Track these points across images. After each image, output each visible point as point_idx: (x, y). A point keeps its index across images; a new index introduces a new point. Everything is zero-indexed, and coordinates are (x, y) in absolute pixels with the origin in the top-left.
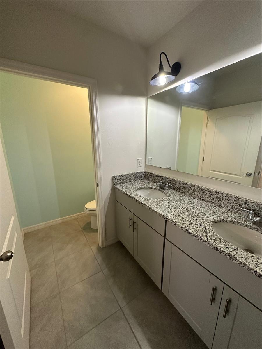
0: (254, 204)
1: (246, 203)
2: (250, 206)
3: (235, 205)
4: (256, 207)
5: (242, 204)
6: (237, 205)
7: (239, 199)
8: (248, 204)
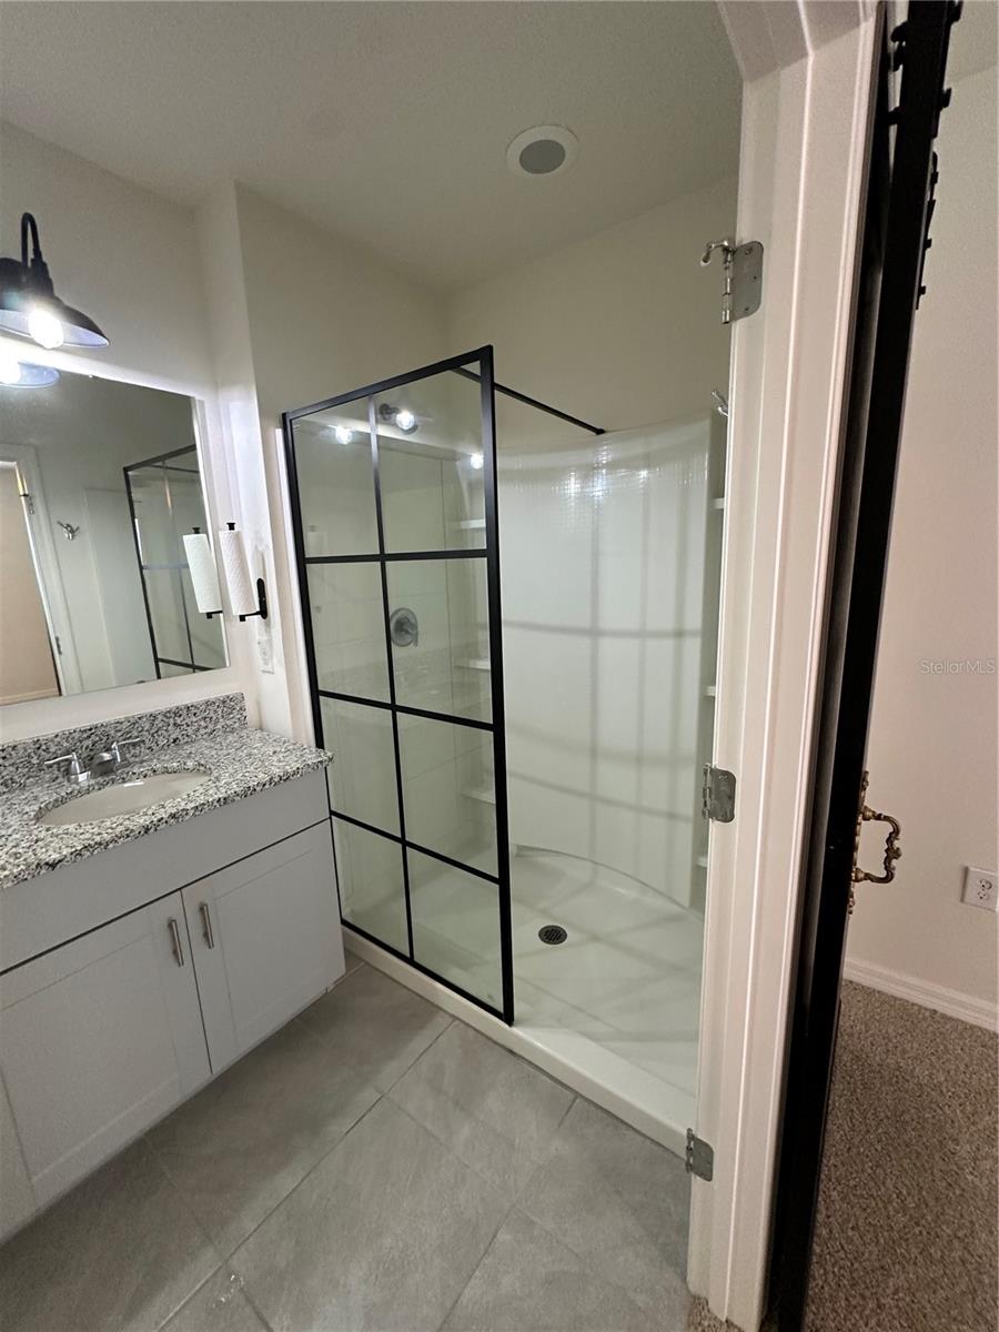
0: (58, 739)
1: (39, 748)
2: (52, 750)
3: (11, 769)
4: (65, 745)
5: (29, 756)
6: (17, 769)
7: (14, 748)
8: (44, 747)
